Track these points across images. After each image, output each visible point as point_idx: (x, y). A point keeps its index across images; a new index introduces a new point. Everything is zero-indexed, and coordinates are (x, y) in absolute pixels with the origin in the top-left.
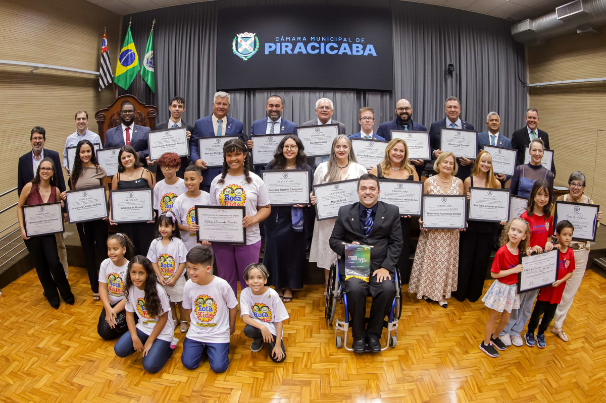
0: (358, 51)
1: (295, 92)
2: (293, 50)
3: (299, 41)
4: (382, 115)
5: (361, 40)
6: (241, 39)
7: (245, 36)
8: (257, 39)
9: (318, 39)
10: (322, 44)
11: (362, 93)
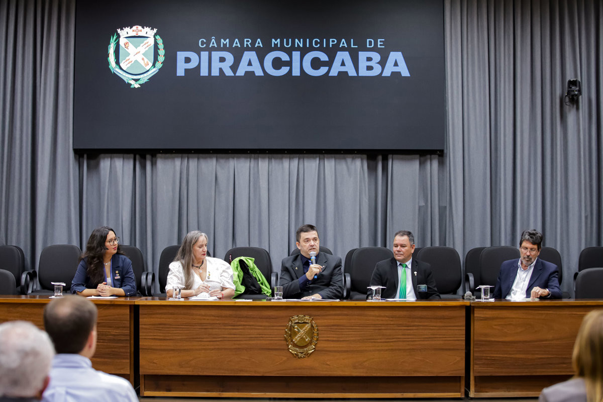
0: (370, 68)
1: (238, 158)
2: (234, 68)
3: (248, 49)
4: (422, 204)
5: (376, 43)
6: (126, 40)
7: (134, 34)
8: (160, 41)
9: (288, 44)
10: (296, 55)
11: (380, 157)
